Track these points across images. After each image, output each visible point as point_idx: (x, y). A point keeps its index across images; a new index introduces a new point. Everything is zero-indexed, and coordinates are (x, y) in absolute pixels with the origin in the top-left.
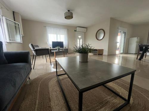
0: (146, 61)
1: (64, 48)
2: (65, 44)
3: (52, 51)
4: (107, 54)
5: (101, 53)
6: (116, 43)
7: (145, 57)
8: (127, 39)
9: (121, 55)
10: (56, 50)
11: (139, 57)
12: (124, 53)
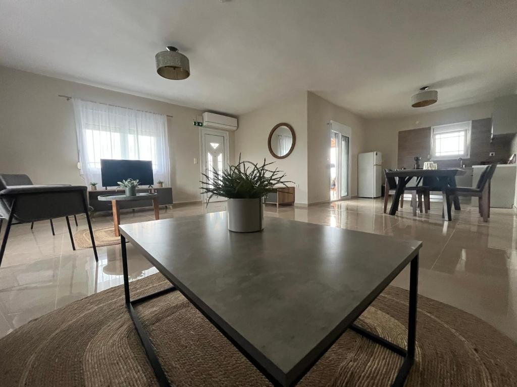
0: (404, 216)
1: (156, 185)
2: (160, 169)
3: (100, 198)
4: (305, 202)
5: (290, 200)
6: (328, 167)
7: (402, 207)
8: (353, 156)
9: (344, 204)
10: (123, 192)
11: (389, 206)
12: (350, 196)
